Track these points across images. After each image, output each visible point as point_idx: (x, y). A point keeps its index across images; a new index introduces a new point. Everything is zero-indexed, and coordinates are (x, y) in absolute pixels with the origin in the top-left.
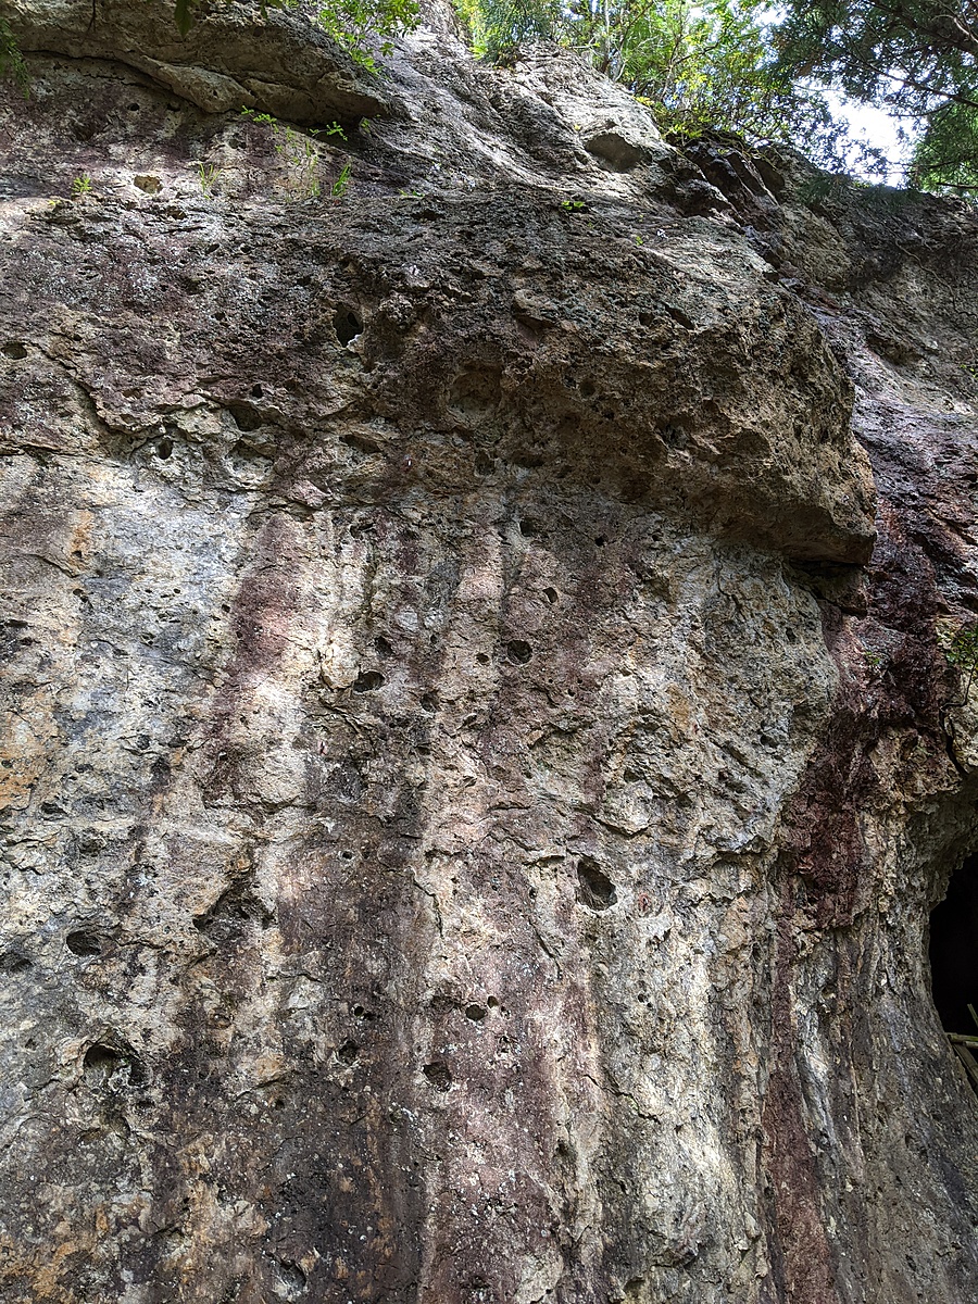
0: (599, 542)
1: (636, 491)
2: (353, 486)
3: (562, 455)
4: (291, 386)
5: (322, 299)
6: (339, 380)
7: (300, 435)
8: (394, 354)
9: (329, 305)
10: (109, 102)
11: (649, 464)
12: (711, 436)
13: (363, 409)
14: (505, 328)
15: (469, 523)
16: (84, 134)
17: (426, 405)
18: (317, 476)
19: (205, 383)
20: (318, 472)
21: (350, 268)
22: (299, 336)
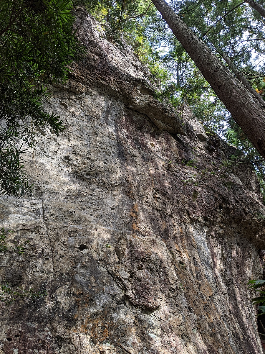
0: (245, 248)
1: (250, 240)
2: (219, 234)
3: (243, 233)
4: (213, 216)
5: (218, 201)
6: (219, 216)
7: (213, 224)
8: (228, 214)
9: (219, 203)
10: (144, 124)
11: (254, 236)
12: (261, 233)
13: (222, 222)
14: (243, 213)
15: (232, 243)
16: (139, 129)
17: (231, 223)
18: (215, 232)
19: (201, 213)
20: (215, 231)
21: (221, 196)
22: (214, 207)
